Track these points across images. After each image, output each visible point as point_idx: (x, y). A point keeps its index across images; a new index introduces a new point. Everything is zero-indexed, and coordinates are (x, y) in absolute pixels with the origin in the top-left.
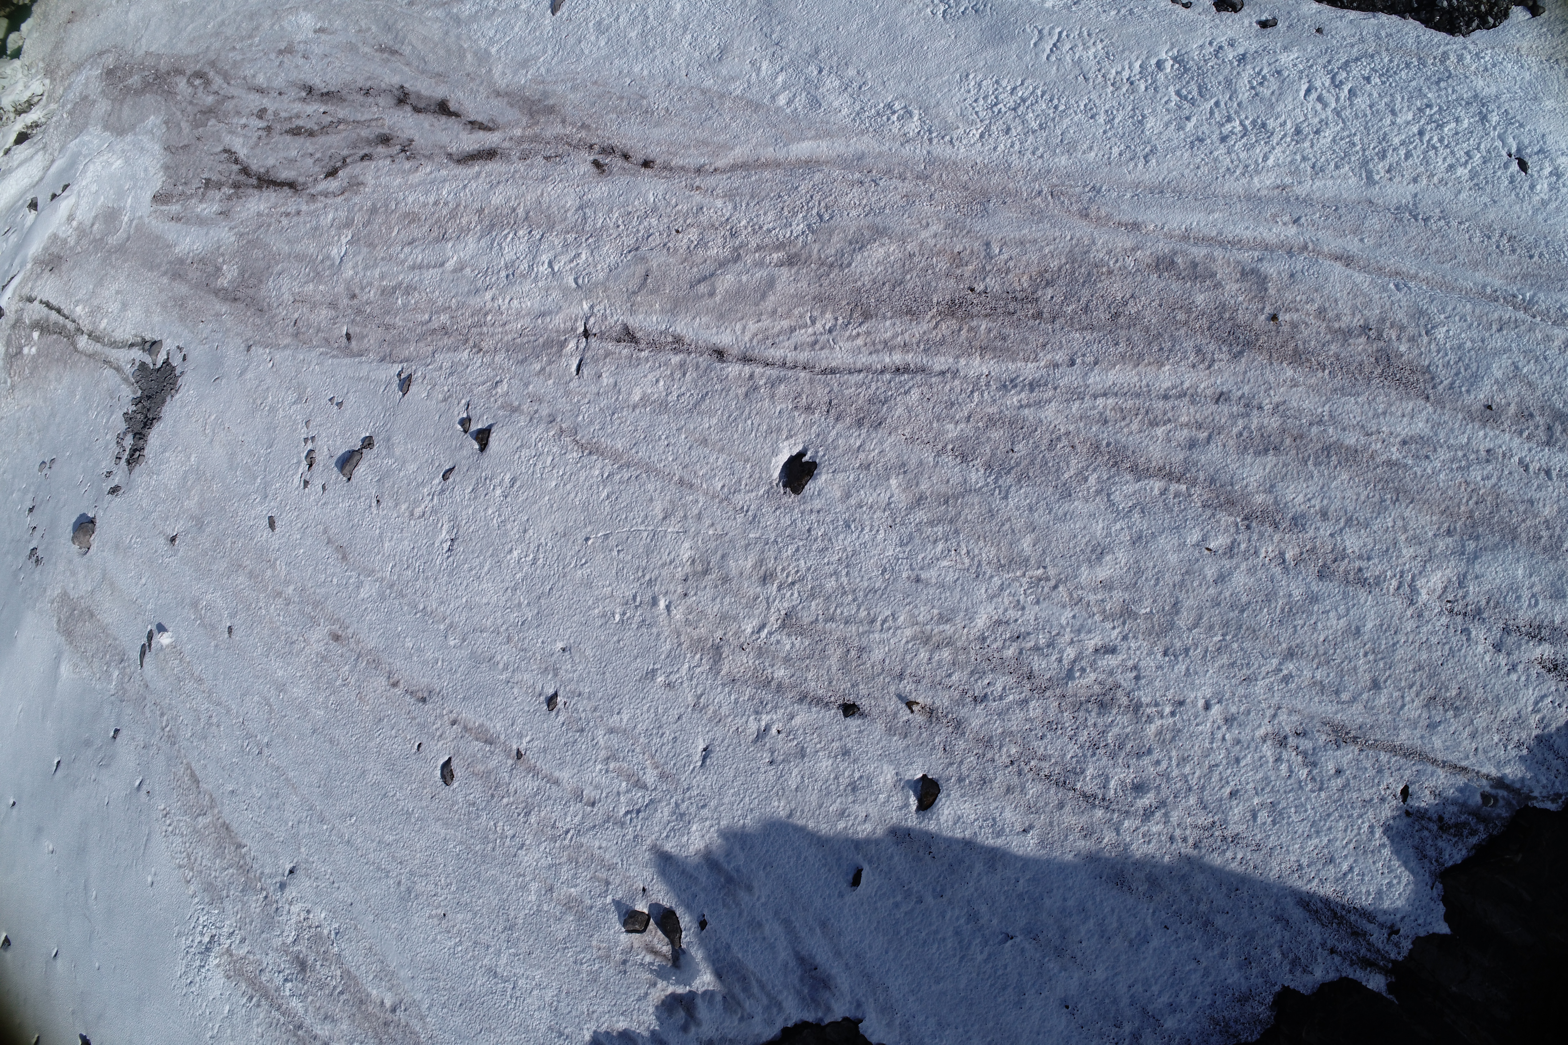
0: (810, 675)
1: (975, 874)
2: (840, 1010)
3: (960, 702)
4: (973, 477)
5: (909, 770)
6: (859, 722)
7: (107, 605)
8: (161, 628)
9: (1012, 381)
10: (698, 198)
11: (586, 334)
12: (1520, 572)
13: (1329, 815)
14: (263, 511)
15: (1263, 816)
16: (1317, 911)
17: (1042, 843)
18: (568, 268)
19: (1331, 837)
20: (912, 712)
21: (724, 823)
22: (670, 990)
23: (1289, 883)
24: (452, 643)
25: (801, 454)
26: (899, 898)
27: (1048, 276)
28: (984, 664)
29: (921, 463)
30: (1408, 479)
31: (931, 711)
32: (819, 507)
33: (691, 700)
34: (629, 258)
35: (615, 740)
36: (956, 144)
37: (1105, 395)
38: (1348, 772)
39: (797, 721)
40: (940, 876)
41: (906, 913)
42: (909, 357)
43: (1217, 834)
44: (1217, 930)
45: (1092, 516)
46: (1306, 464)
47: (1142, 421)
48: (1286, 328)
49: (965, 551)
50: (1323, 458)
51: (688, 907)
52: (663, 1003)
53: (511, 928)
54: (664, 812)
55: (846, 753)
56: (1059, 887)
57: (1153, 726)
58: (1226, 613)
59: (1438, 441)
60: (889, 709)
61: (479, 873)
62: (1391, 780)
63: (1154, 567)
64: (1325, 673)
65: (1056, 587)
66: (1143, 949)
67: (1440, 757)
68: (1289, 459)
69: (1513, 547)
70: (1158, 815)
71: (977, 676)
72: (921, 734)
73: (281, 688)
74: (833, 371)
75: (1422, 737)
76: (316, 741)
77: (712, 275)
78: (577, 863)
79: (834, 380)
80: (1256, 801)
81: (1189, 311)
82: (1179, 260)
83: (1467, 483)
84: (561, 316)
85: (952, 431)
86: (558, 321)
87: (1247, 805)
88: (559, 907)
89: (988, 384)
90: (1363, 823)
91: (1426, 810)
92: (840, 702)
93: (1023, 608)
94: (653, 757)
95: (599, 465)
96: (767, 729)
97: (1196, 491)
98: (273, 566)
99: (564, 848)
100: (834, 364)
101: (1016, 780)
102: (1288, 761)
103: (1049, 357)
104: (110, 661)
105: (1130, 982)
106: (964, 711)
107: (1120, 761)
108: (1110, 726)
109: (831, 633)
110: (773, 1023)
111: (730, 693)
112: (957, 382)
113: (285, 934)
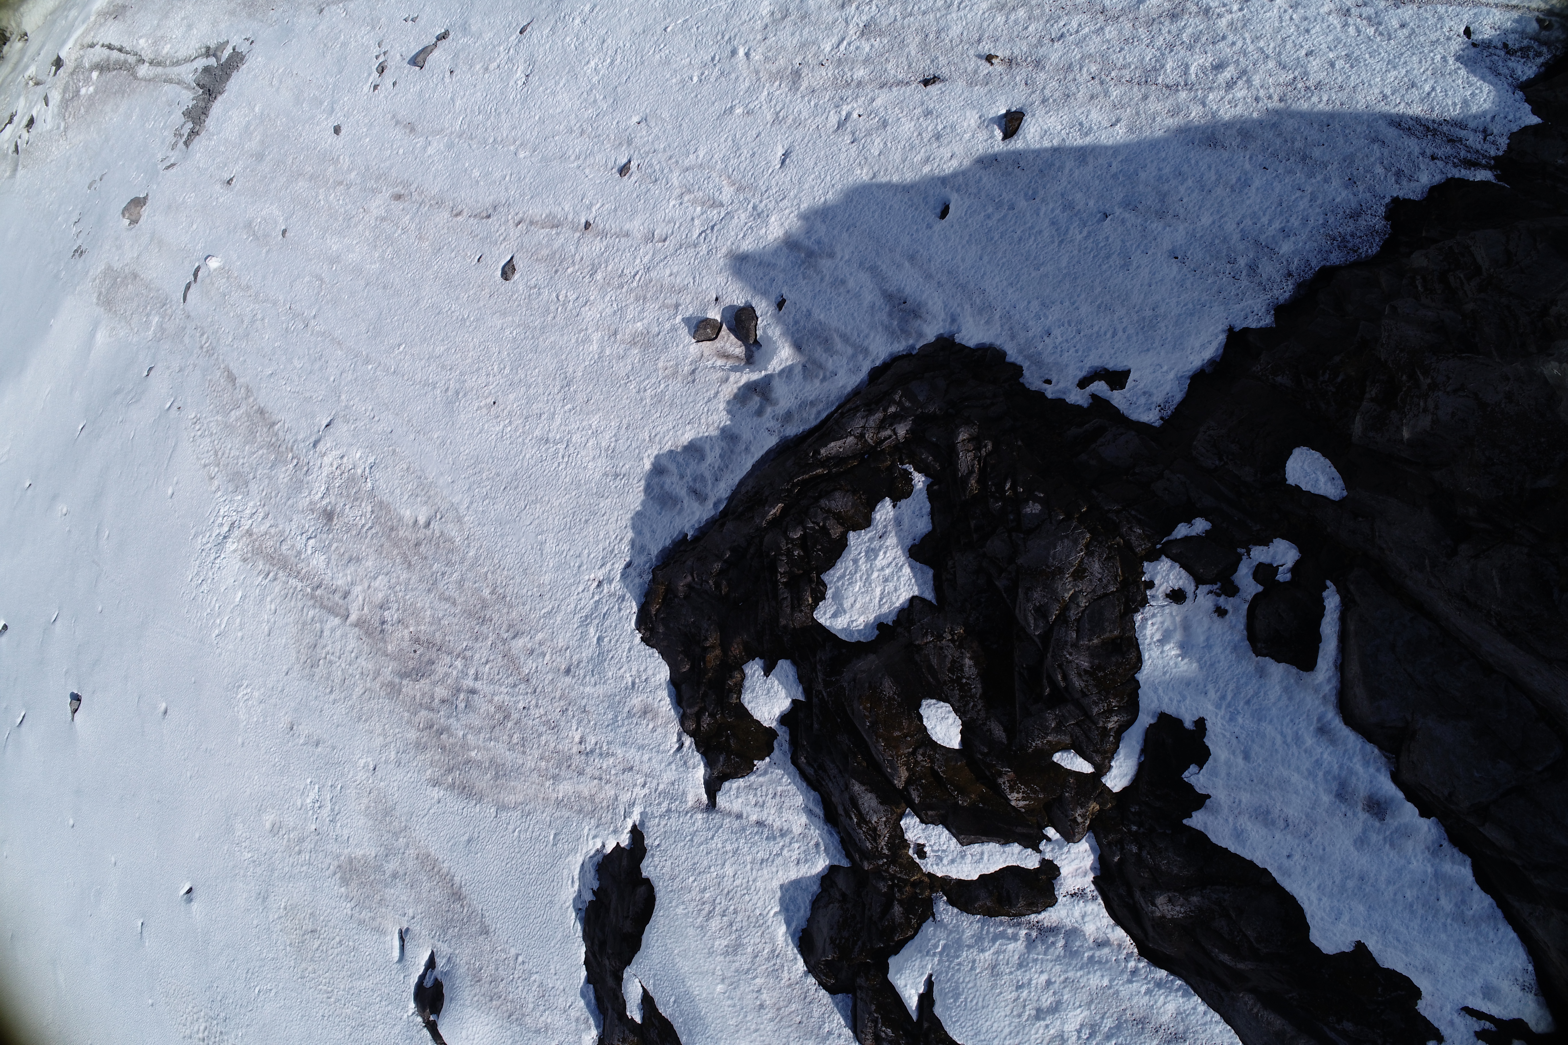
0: (889, 66)
1: (1067, 171)
2: (931, 332)
3: (1038, 45)
5: (992, 108)
6: (940, 86)
7: (153, 262)
13: (1402, 54)
14: (329, 124)
15: (1340, 64)
16: (1409, 128)
17: (1131, 130)
19: (1408, 68)
20: (992, 64)
21: (804, 206)
22: (744, 380)
23: (1378, 109)
24: (522, 156)
26: (990, 210)
28: (1059, 12)
31: (1010, 61)
33: (769, 118)
35: (689, 176)
38: (1411, 24)
39: (878, 102)
40: (1031, 182)
41: (999, 220)
44: (1316, 160)
51: (765, 293)
52: (736, 396)
53: (568, 385)
54: (741, 217)
55: (928, 113)
57: (1224, 20)
60: (969, 69)
61: (537, 345)
62: (1452, 24)
66: (1246, 191)
70: (1240, 83)
71: (1053, 21)
72: (1002, 79)
73: (334, 260)
76: (368, 292)
78: (644, 299)
80: (1331, 55)
87: (1323, 59)
88: (623, 346)
90: (1434, 55)
92: (921, 78)
94: (729, 178)
96: (848, 115)
98: (336, 162)
99: (631, 290)
101: (1099, 88)
102: (1355, 25)
104: (151, 310)
105: (1237, 220)
106: (1041, 51)
107: (1197, 50)
108: (1183, 28)
109: (909, 26)
110: (859, 369)
111: (809, 102)
113: (313, 492)
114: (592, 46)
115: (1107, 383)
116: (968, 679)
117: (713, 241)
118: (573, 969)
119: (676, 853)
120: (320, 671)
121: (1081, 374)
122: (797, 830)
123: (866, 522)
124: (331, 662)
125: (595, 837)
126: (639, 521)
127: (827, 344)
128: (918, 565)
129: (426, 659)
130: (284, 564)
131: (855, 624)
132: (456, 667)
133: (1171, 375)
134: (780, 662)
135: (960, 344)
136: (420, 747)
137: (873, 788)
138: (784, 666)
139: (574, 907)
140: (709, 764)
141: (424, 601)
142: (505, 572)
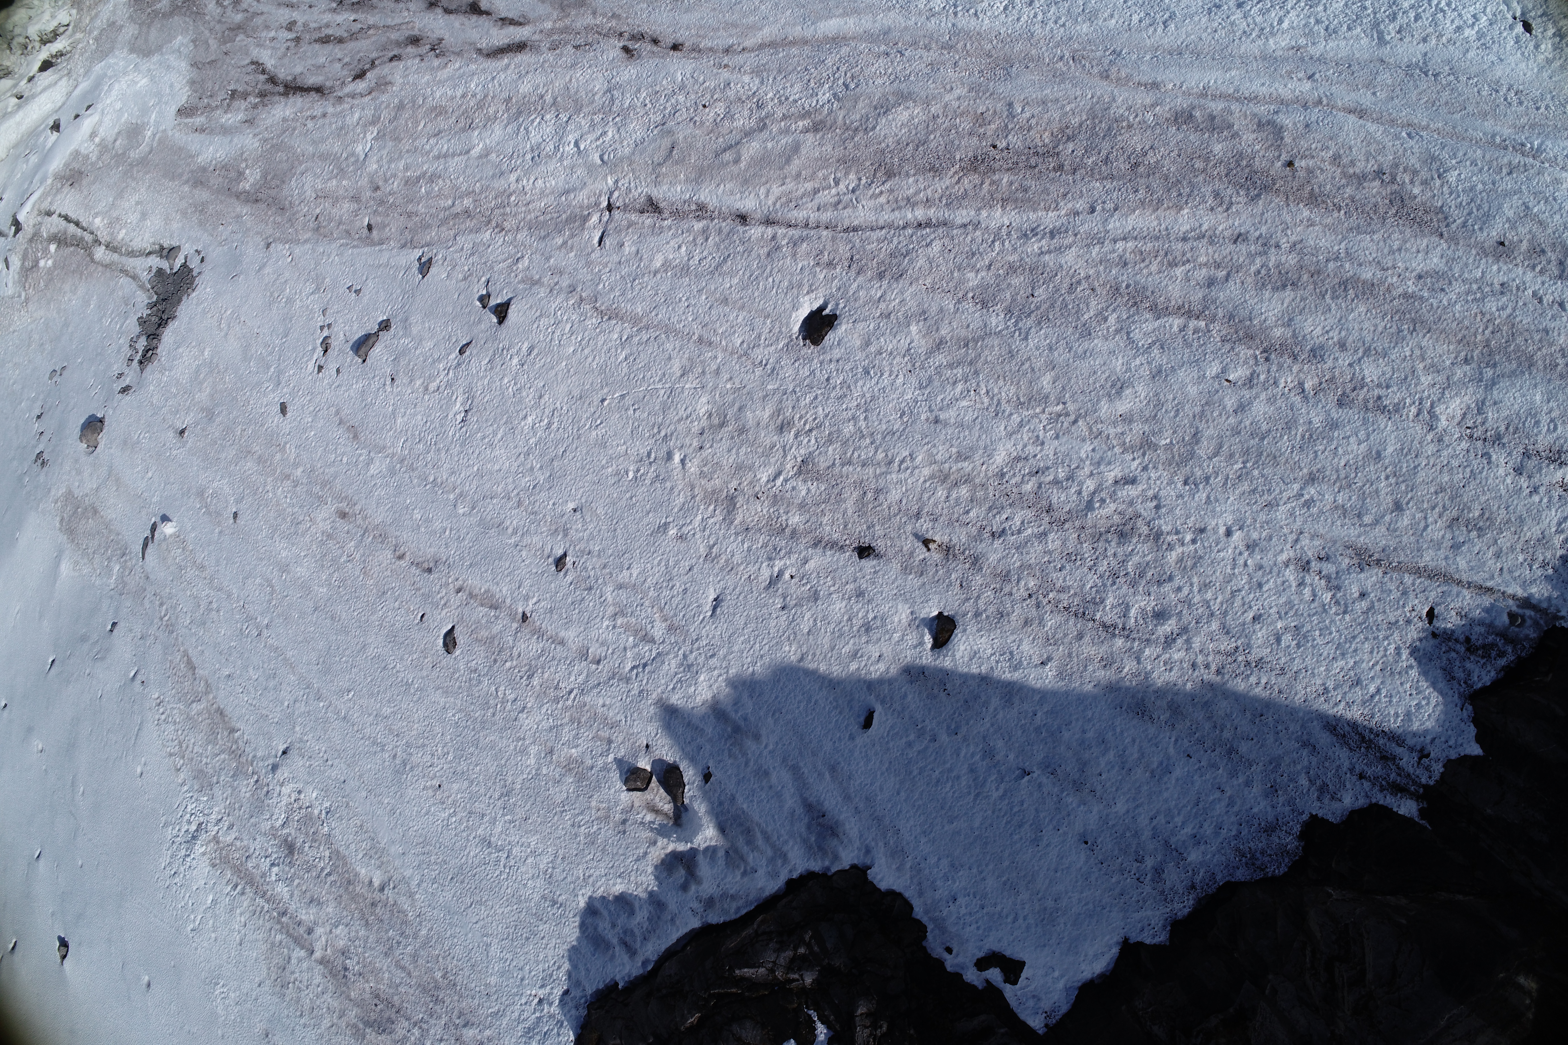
0: (825, 520)
1: (991, 709)
2: (847, 858)
3: (978, 538)
4: (994, 321)
5: (924, 607)
6: (875, 562)
7: (112, 501)
8: (165, 519)
9: (1033, 230)
10: (725, 74)
11: (610, 207)
12: (1538, 397)
13: (1354, 637)
14: (276, 398)
15: (1287, 639)
16: (1344, 736)
17: (1060, 675)
18: (594, 146)
19: (1357, 658)
20: (929, 550)
21: (732, 671)
22: (671, 847)
23: (1315, 707)
24: (461, 511)
25: (821, 309)
26: (912, 737)
27: (1069, 132)
28: (1003, 500)
29: (941, 310)
30: (1424, 310)
31: (948, 549)
32: (839, 356)
33: (703, 550)
34: (655, 132)
35: (623, 595)
36: (981, 16)
37: (1124, 239)
38: (1372, 595)
39: (811, 565)
40: (954, 713)
41: (919, 752)
42: (932, 212)
43: (1240, 659)
44: (1242, 757)
45: (1112, 352)
46: (1324, 297)
47: (1162, 262)
48: (1302, 174)
49: (984, 391)
50: (1340, 291)
51: (693, 760)
52: (663, 862)
53: (508, 794)
54: (672, 664)
55: (860, 594)
56: (1077, 720)
57: (1174, 554)
58: (1246, 441)
59: (1453, 276)
60: (905, 549)
61: (478, 740)
62: (1417, 601)
63: (1174, 399)
64: (1346, 497)
65: (1075, 422)
66: (1166, 779)
67: (1465, 577)
68: (1306, 293)
69: (1530, 374)
70: (1179, 641)
71: (995, 511)
72: (937, 571)
73: (284, 568)
74: (855, 229)
75: (1446, 558)
76: (317, 618)
77: (737, 144)
78: (579, 723)
79: (856, 238)
80: (1279, 625)
81: (1207, 160)
82: (1197, 114)
83: (1483, 314)
84: (585, 192)
85: (973, 280)
86: (582, 197)
87: (1270, 629)
88: (558, 770)
89: (1009, 234)
90: (1389, 644)
91: (1453, 631)
92: (856, 545)
93: (1043, 444)
94: (662, 611)
95: (618, 329)
96: (780, 574)
97: (1215, 327)
98: (283, 450)
99: (566, 709)
100: (856, 223)
101: (1034, 612)
102: (1312, 585)
103: (1070, 205)
104: (112, 556)
105: (1151, 814)
106: (981, 547)
107: (1141, 589)
108: (1130, 555)
109: (847, 476)
110: (777, 875)
111: (743, 542)
112: (978, 233)
113: (274, 817)
114: (529, 397)
115: (1002, 970)
117: (644, 682)
121: (981, 954)
126: (574, 953)
127: (749, 836)
129: (386, 1015)
130: (250, 881)
132: (413, 1034)
133: (1061, 985)
135: (872, 883)
141: (382, 963)
142: (455, 962)
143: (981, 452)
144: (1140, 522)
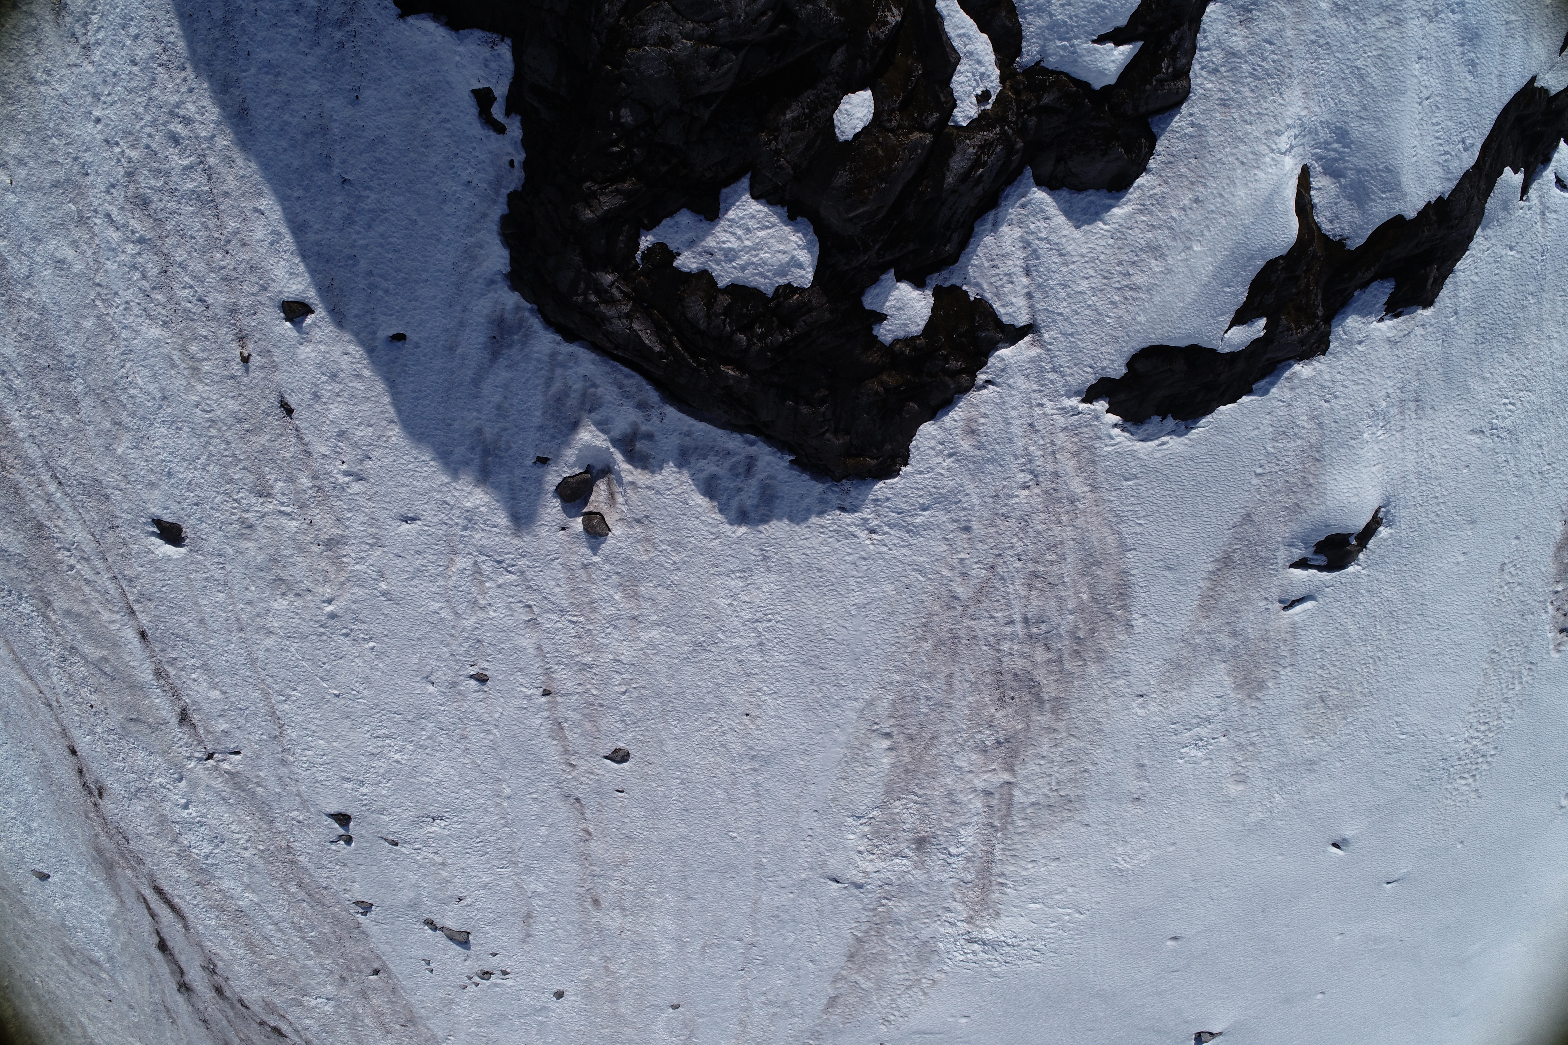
0: (288, 455)
1: (318, 237)
3: (216, 319)
4: (80, 388)
5: (289, 336)
6: (287, 396)
10: (63, 700)
11: (210, 756)
14: (556, 1006)
18: (176, 791)
20: (250, 355)
22: (626, 466)
24: (509, 790)
25: (160, 536)
28: (180, 313)
29: (97, 435)
31: (241, 339)
32: (175, 504)
33: (378, 552)
34: (133, 741)
39: (324, 450)
40: (341, 267)
41: (386, 280)
42: (46, 478)
45: (43, 282)
49: (123, 370)
51: (539, 481)
52: (644, 468)
54: (479, 538)
55: (316, 396)
56: (281, 161)
57: (132, 155)
60: (262, 375)
61: (676, 694)
65: (99, 285)
66: (275, 62)
70: (181, 113)
71: (190, 315)
72: (259, 340)
74: (93, 535)
76: (696, 894)
77: (95, 665)
78: (591, 603)
79: (97, 532)
84: (213, 783)
85: (67, 421)
86: (218, 784)
92: (287, 419)
93: (127, 303)
95: (280, 707)
96: (347, 474)
98: (590, 983)
100: (89, 537)
101: (235, 243)
106: (221, 312)
107: (167, 166)
108: (152, 189)
109: (245, 452)
110: (572, 354)
111: (349, 519)
112: (36, 433)
113: (906, 869)
115: (491, 107)
116: (803, 108)
117: (512, 556)
118: (1246, 411)
119: (1091, 346)
120: (1069, 790)
121: (491, 133)
122: (1017, 232)
123: (704, 275)
124: (1059, 783)
125: (1111, 437)
126: (798, 517)
127: (561, 398)
128: (722, 206)
130: (985, 871)
131: (800, 243)
133: (461, 50)
134: (867, 307)
135: (511, 265)
136: (1101, 656)
137: (944, 164)
138: (869, 302)
139: (1186, 434)
140: (994, 347)
142: (901, 634)
143: (161, 350)
144: (130, 195)
